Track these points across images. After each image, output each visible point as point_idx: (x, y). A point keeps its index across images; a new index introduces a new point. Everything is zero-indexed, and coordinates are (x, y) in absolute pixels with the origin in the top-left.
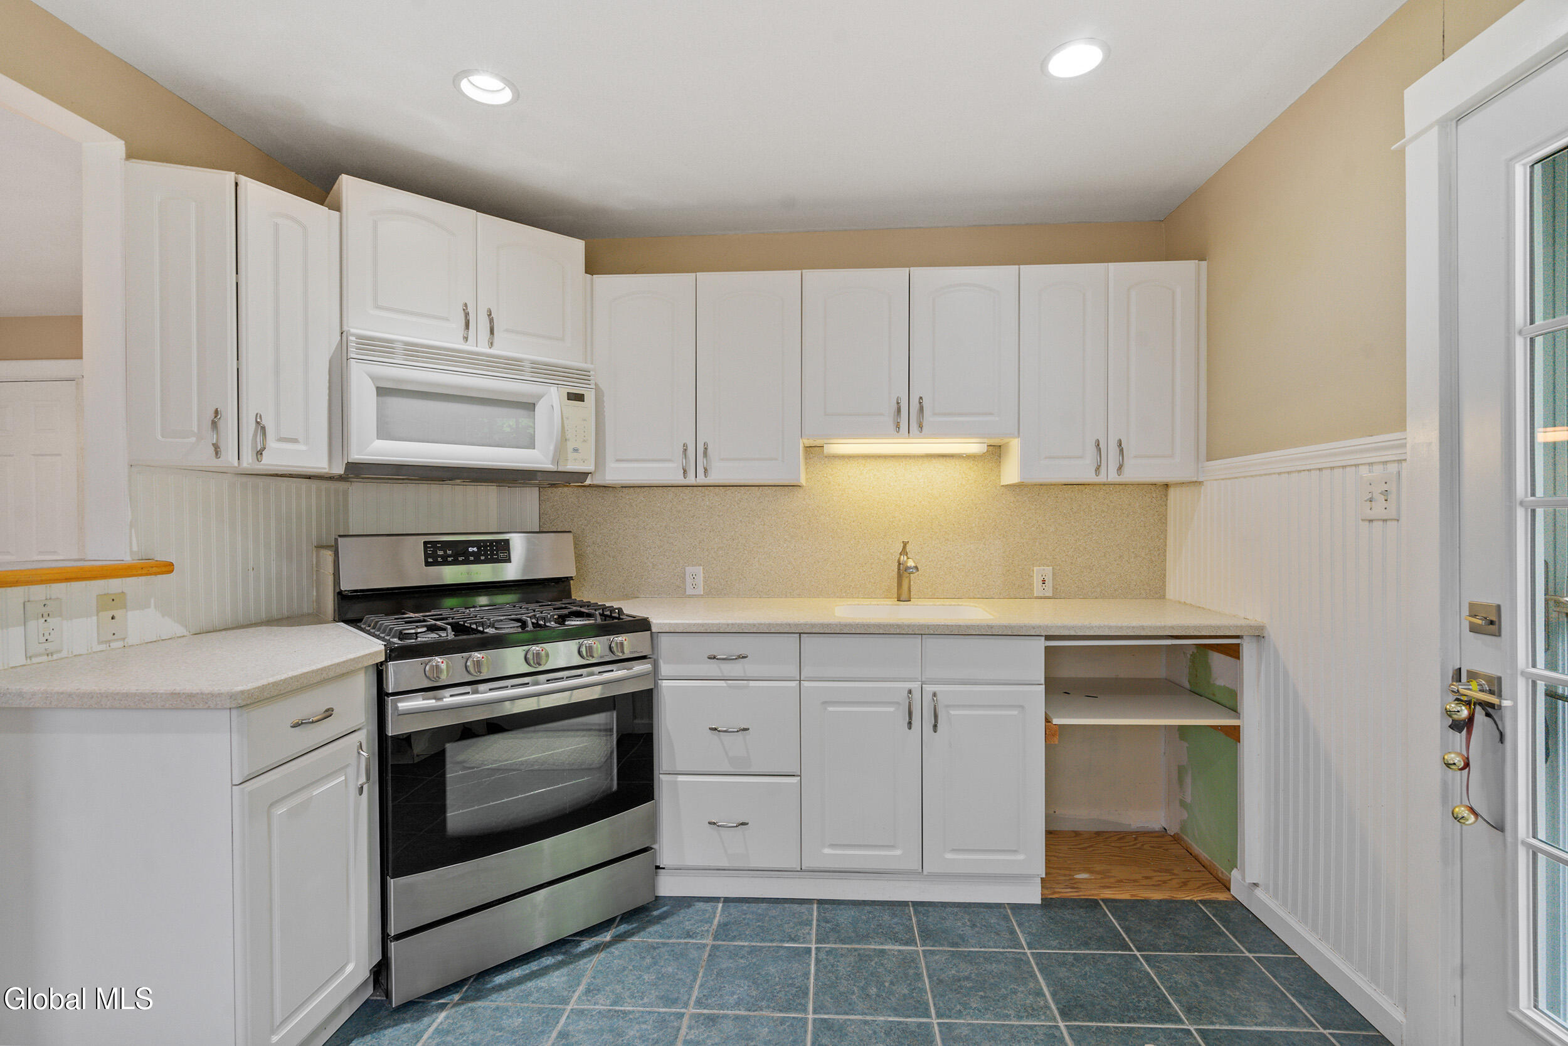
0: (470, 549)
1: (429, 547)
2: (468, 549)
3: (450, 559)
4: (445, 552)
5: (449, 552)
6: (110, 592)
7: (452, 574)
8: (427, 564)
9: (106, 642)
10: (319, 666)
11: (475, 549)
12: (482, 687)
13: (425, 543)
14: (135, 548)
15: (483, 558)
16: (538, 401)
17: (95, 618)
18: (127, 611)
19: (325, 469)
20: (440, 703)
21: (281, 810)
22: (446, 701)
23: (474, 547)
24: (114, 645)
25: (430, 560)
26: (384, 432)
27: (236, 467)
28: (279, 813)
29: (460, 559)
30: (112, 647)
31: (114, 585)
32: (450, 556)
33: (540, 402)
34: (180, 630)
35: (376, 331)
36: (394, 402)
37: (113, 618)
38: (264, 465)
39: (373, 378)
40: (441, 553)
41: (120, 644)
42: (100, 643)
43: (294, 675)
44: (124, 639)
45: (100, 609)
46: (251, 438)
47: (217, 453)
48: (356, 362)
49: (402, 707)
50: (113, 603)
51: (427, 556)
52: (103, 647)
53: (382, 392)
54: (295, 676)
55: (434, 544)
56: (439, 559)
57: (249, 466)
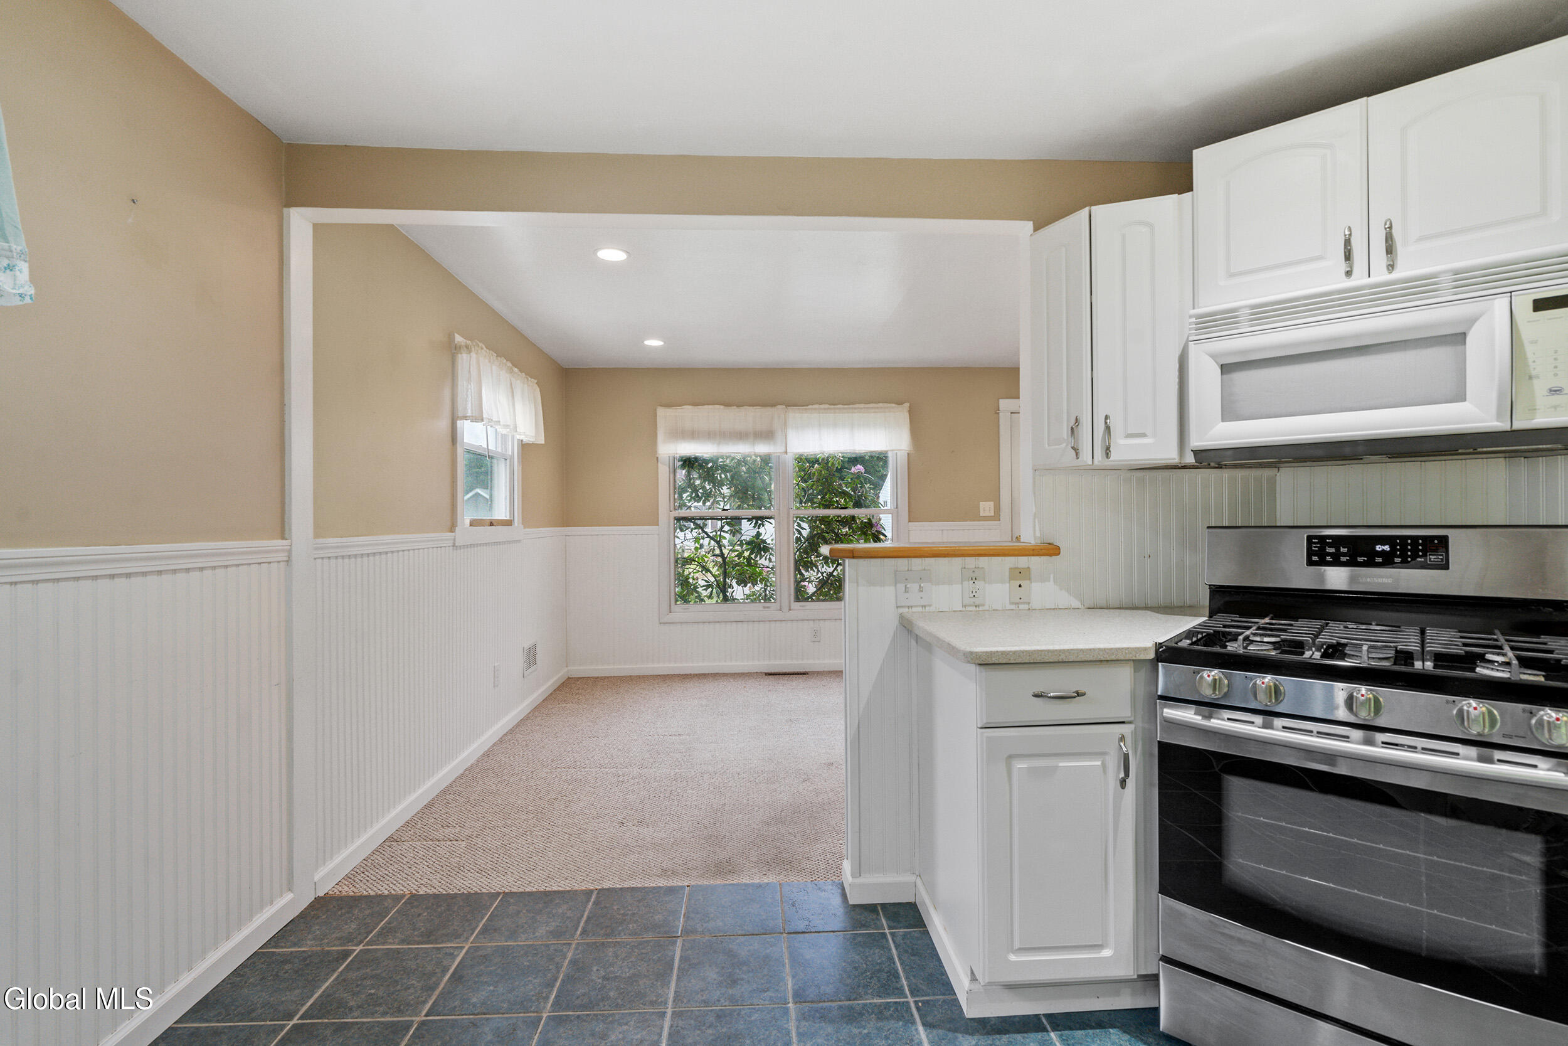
0: (1379, 548)
1: (1315, 543)
2: (1375, 548)
3: (1344, 559)
4: (1338, 549)
5: (1344, 550)
6: (1019, 567)
7: (1337, 578)
8: (1310, 563)
9: (1016, 604)
10: (1057, 647)
11: (1387, 548)
12: (1279, 722)
13: (1310, 538)
14: (1038, 534)
15: (1398, 560)
16: (1470, 328)
17: (1008, 585)
18: (1031, 583)
19: (1175, 459)
20: (1206, 723)
21: (1020, 765)
22: (1213, 723)
23: (1384, 545)
24: (1021, 607)
25: (1315, 558)
26: (1229, 412)
27: (1090, 465)
28: (1018, 766)
29: (1360, 559)
30: (1020, 608)
31: (1022, 562)
32: (1344, 555)
33: (1473, 329)
34: (1076, 603)
35: (1215, 305)
36: (1240, 377)
37: (1020, 586)
38: (1112, 461)
39: (1213, 356)
40: (1332, 550)
41: (1026, 607)
42: (1011, 603)
43: (1025, 649)
44: (1029, 603)
45: (1012, 578)
46: (1100, 438)
47: (1077, 454)
48: (1194, 344)
49: (1167, 713)
50: (1020, 575)
51: (1310, 553)
52: (1013, 607)
53: (1226, 369)
54: (1026, 651)
55: (1322, 539)
56: (1328, 559)
57: (1099, 463)
